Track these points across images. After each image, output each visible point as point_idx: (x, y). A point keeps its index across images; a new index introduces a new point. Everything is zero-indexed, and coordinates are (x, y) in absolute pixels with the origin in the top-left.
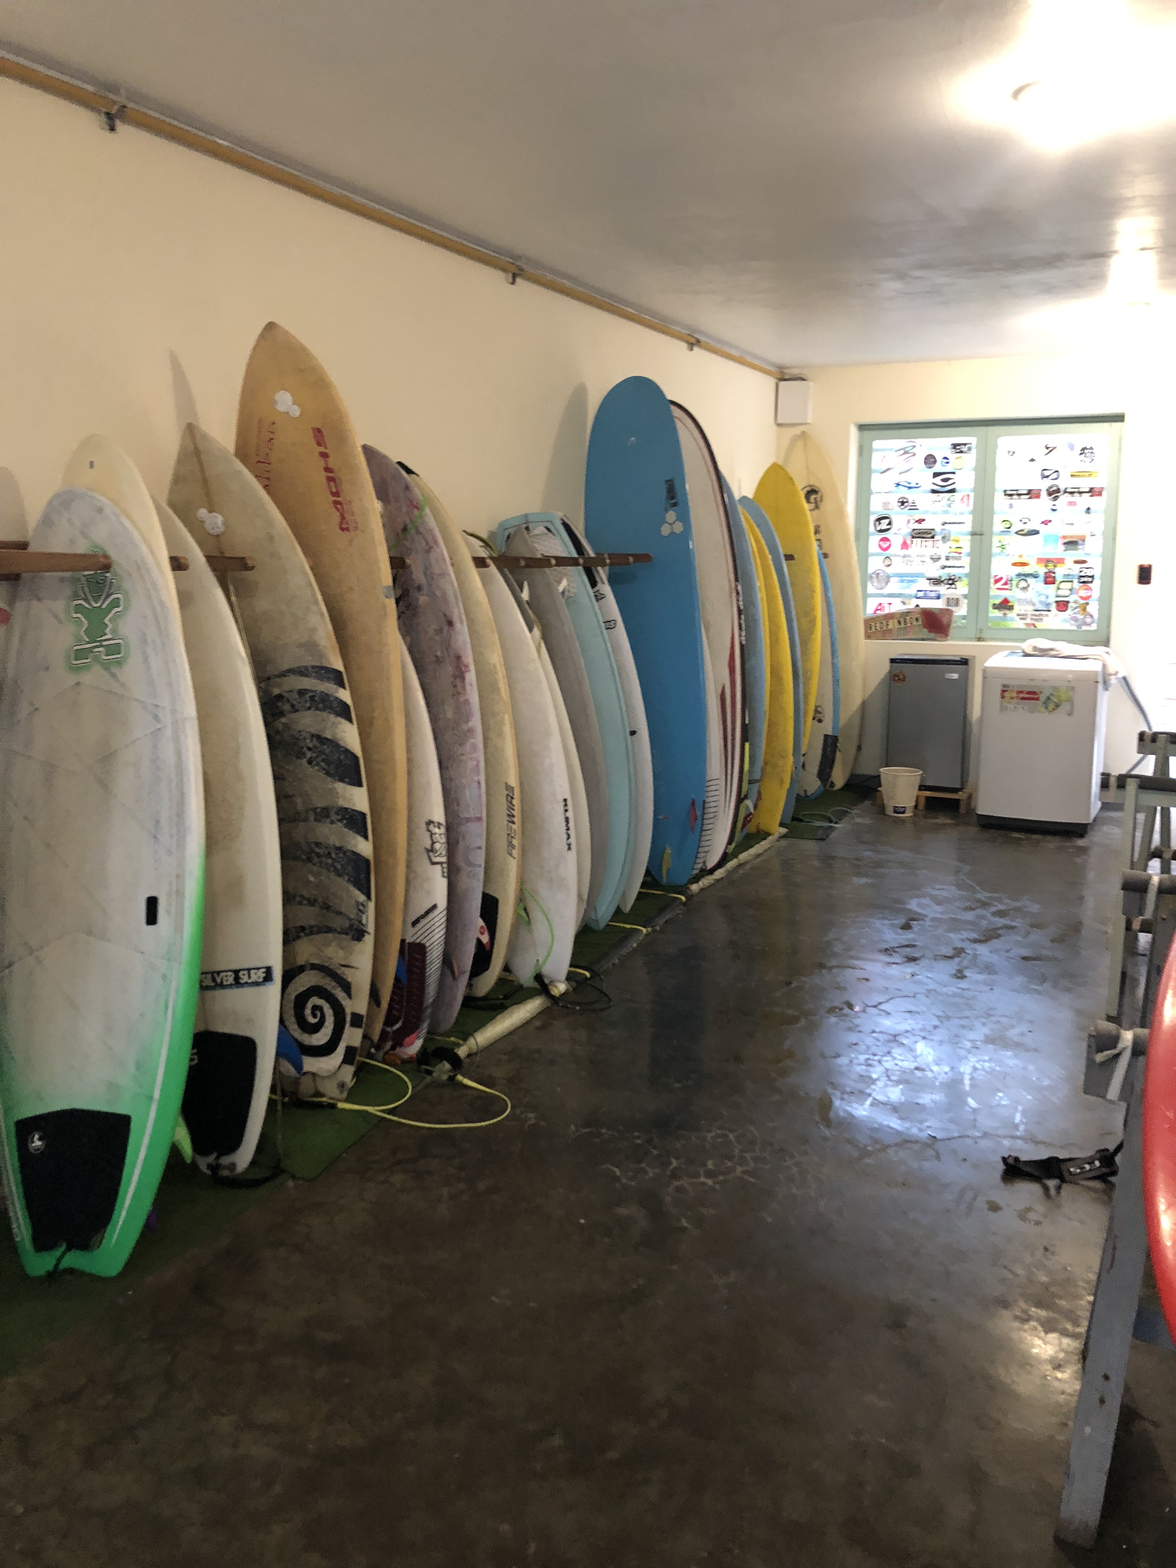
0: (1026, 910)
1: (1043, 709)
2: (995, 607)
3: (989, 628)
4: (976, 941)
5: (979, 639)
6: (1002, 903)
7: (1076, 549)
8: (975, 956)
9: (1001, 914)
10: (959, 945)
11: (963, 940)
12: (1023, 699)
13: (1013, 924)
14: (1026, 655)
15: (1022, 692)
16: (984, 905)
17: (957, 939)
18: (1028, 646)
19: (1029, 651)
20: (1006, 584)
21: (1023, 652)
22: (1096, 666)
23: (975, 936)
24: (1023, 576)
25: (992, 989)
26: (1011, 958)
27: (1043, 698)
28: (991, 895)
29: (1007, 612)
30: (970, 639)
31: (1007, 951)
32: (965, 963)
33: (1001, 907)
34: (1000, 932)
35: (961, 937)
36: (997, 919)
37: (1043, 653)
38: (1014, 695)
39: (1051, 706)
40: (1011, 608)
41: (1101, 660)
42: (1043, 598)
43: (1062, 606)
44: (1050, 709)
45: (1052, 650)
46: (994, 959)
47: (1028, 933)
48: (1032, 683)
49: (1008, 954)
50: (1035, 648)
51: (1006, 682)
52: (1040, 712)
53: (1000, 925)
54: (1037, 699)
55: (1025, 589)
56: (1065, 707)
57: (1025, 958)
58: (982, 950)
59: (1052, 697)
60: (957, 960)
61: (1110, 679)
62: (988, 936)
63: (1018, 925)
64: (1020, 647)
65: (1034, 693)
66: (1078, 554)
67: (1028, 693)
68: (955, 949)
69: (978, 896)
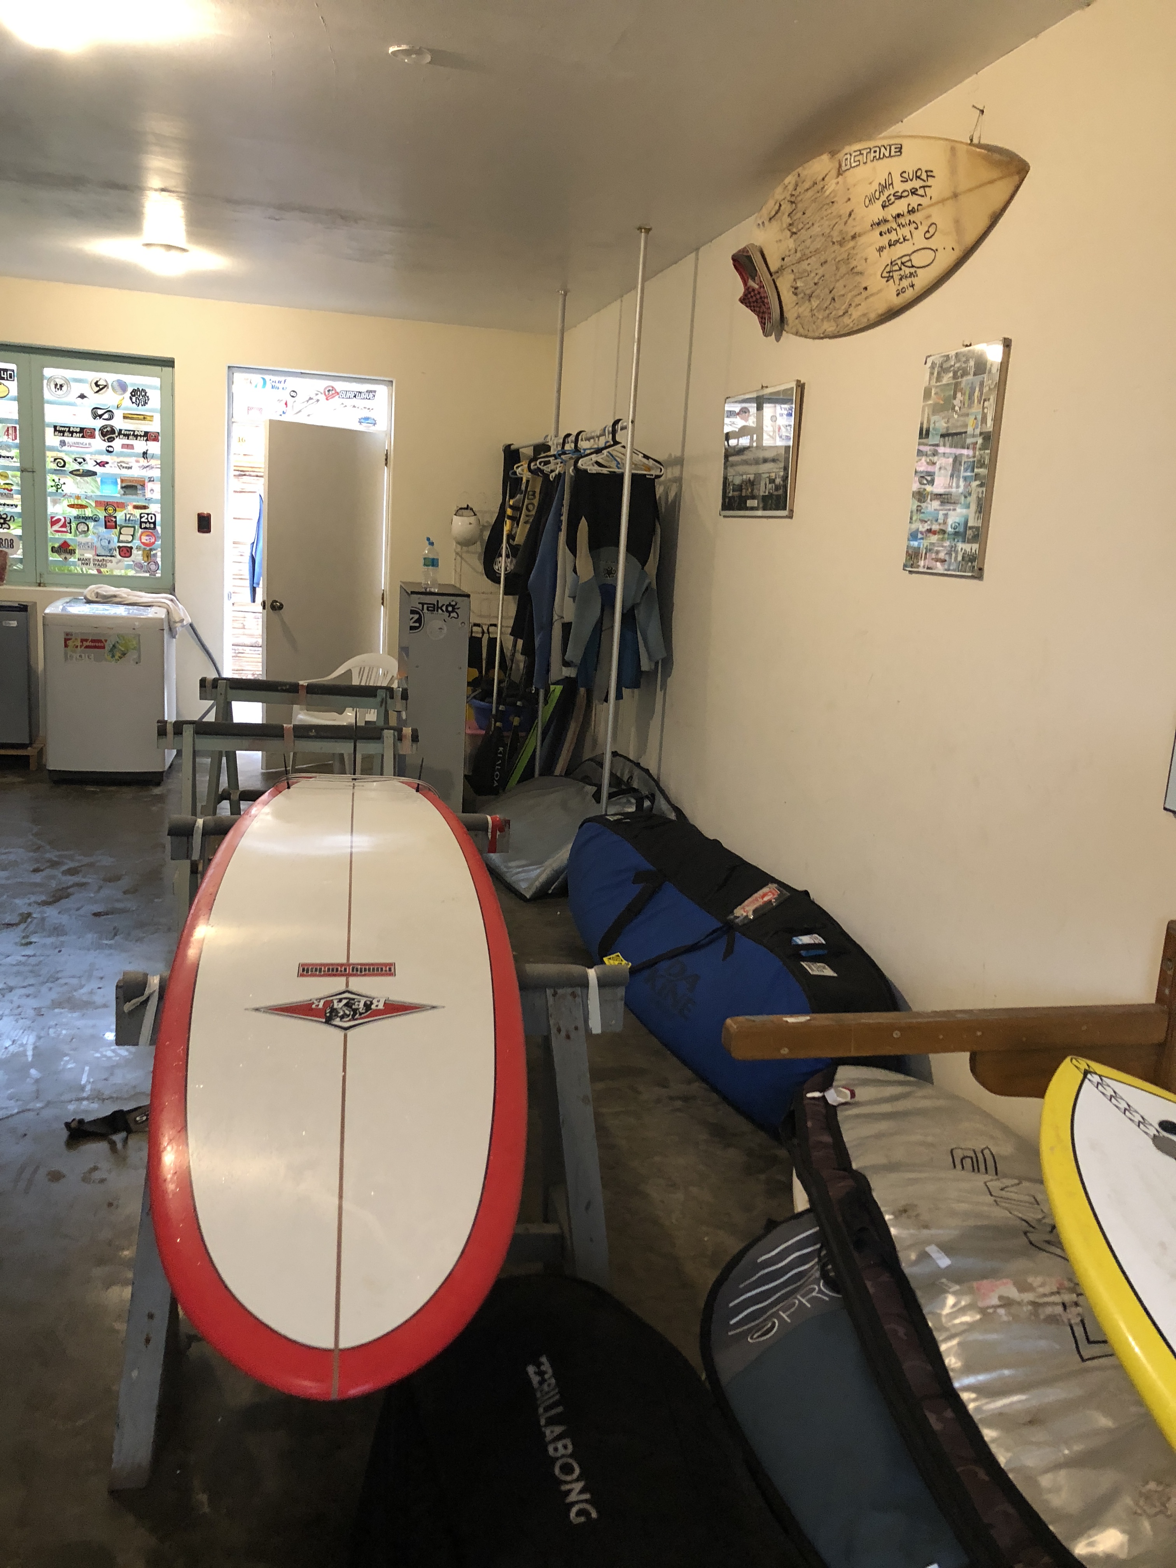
0: (98, 864)
1: (109, 657)
2: (53, 550)
3: (50, 573)
4: (45, 903)
5: (39, 585)
6: (72, 860)
7: (136, 494)
8: (43, 919)
9: (72, 872)
10: (25, 910)
11: (30, 904)
12: (87, 647)
13: (84, 880)
14: (89, 602)
15: (86, 640)
16: (54, 864)
17: (22, 904)
18: (90, 590)
19: (92, 597)
20: (64, 526)
21: (86, 598)
22: (162, 614)
23: (43, 898)
24: (82, 520)
25: (60, 951)
26: (81, 916)
27: (108, 646)
28: (60, 853)
29: (68, 556)
30: (30, 585)
31: (78, 909)
32: (32, 928)
33: (72, 865)
34: (69, 890)
35: (28, 901)
36: (69, 877)
37: (106, 600)
38: (79, 644)
39: (118, 655)
40: (72, 552)
41: (164, 607)
42: (105, 543)
43: (126, 552)
44: (117, 657)
45: (115, 596)
46: (64, 919)
47: (101, 887)
48: (97, 631)
49: (78, 913)
50: (97, 595)
51: (68, 630)
52: (106, 660)
53: (70, 883)
54: (104, 647)
55: (85, 532)
56: (132, 655)
57: (97, 915)
58: (51, 912)
59: (117, 645)
60: (23, 926)
61: (176, 628)
62: (58, 896)
63: (90, 881)
64: (83, 593)
65: (100, 641)
66: (139, 500)
67: (93, 641)
68: (21, 914)
69: (48, 856)
